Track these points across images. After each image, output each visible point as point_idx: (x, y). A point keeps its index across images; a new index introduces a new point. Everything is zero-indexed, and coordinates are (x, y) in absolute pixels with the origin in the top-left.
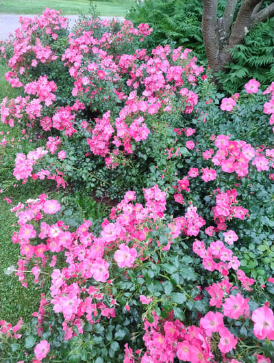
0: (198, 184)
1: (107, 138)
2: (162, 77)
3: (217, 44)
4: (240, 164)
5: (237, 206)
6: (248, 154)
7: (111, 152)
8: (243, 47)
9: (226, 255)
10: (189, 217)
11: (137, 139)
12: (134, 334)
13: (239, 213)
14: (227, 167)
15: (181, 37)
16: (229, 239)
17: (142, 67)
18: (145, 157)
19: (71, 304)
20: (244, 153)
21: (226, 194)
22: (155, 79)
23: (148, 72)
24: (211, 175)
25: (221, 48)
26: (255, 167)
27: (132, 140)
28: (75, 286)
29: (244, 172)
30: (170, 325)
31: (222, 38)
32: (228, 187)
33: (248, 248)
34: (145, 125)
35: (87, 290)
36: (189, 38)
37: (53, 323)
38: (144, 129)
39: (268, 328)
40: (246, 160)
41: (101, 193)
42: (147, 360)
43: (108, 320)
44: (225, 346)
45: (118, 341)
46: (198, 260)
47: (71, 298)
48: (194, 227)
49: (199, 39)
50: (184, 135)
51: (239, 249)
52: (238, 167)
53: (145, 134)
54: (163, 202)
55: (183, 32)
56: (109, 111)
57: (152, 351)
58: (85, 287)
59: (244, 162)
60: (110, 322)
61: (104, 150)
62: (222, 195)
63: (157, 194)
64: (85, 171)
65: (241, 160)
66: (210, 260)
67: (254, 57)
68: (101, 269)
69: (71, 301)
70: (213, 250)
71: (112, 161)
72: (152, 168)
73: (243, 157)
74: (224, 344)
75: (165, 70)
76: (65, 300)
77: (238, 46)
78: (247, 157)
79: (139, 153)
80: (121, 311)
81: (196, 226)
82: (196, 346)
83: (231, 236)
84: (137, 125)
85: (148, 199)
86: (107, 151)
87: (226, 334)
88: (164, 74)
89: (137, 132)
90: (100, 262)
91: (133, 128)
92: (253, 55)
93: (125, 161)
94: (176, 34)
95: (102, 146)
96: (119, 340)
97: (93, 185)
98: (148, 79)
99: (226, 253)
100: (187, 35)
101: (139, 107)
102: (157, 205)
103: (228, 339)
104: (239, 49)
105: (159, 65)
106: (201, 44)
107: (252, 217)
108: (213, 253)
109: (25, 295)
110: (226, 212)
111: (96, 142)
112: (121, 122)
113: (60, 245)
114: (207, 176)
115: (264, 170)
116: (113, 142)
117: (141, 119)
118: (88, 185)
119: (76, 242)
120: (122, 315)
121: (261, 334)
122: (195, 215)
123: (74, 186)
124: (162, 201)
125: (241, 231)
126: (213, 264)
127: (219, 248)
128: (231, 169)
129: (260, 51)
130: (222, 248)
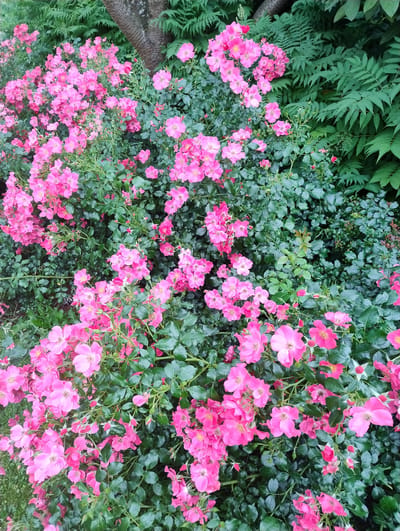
0: (185, 220)
1: (28, 214)
2: (75, 91)
3: (137, 23)
4: (207, 164)
5: (233, 221)
6: (211, 148)
7: (46, 231)
8: (170, 13)
9: (245, 291)
10: (184, 266)
11: (67, 194)
12: (172, 449)
13: (240, 230)
14: (194, 176)
15: (86, 30)
16: (243, 270)
17: (40, 90)
18: (96, 216)
19: (53, 459)
20: (205, 148)
21: (214, 213)
22: (65, 97)
23: (52, 93)
24: (182, 195)
25: (146, 26)
26: (228, 161)
27: (63, 199)
28: (49, 432)
29: (217, 172)
30: (202, 411)
31: (141, 12)
32: (213, 203)
33: (275, 270)
34: (68, 170)
35: (69, 429)
36: (96, 27)
37: (62, 499)
38: (67, 176)
39: (293, 349)
40: (211, 155)
41: (64, 295)
42: (197, 471)
43: (136, 453)
44: (261, 398)
45: (151, 470)
46: (218, 314)
47: (48, 451)
48: (196, 276)
49: (111, 24)
50: (139, 164)
51: (262, 276)
52: (208, 170)
53: (73, 182)
54: (141, 263)
55: (83, 21)
56: (12, 173)
57: (199, 456)
58: (65, 426)
59: (211, 160)
60: (139, 453)
61: (35, 231)
62: (209, 217)
63: (127, 257)
64: (20, 275)
65: (207, 160)
66: (230, 307)
67: (190, 22)
68: (66, 395)
69: (53, 455)
70: (228, 293)
71: (52, 241)
72: (112, 226)
73: (206, 153)
74: (259, 396)
75: (75, 81)
76: (43, 457)
77: (163, 13)
78: (211, 151)
79: (86, 213)
80: (147, 430)
81: (198, 273)
82: (231, 419)
83: (244, 263)
84: (55, 175)
85: (119, 270)
86: (41, 233)
87: (256, 385)
88: (75, 87)
89: (60, 185)
90: (59, 387)
91: (53, 181)
92: (189, 17)
93: (71, 234)
94: (74, 29)
95: (29, 227)
96: (152, 467)
97: (44, 290)
98: (56, 102)
99: (244, 288)
100: (91, 24)
101: (50, 149)
102: (134, 271)
103: (261, 388)
104: (167, 17)
105: (63, 78)
106: (118, 29)
107: (259, 227)
108: (230, 296)
109: (15, 487)
110: (224, 236)
111: (16, 225)
112: (36, 180)
113: (9, 390)
114: (177, 199)
115: (240, 158)
116: (41, 215)
117: (58, 164)
118: (37, 292)
119: (34, 376)
120: (151, 435)
121: (288, 361)
122: (190, 260)
123: (20, 305)
124: (137, 262)
125: (256, 253)
126: (237, 310)
127: (233, 285)
128: (201, 176)
129: (195, 9)
130: (237, 285)
